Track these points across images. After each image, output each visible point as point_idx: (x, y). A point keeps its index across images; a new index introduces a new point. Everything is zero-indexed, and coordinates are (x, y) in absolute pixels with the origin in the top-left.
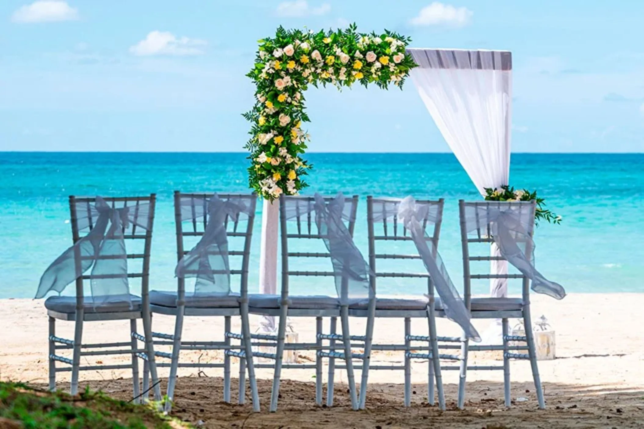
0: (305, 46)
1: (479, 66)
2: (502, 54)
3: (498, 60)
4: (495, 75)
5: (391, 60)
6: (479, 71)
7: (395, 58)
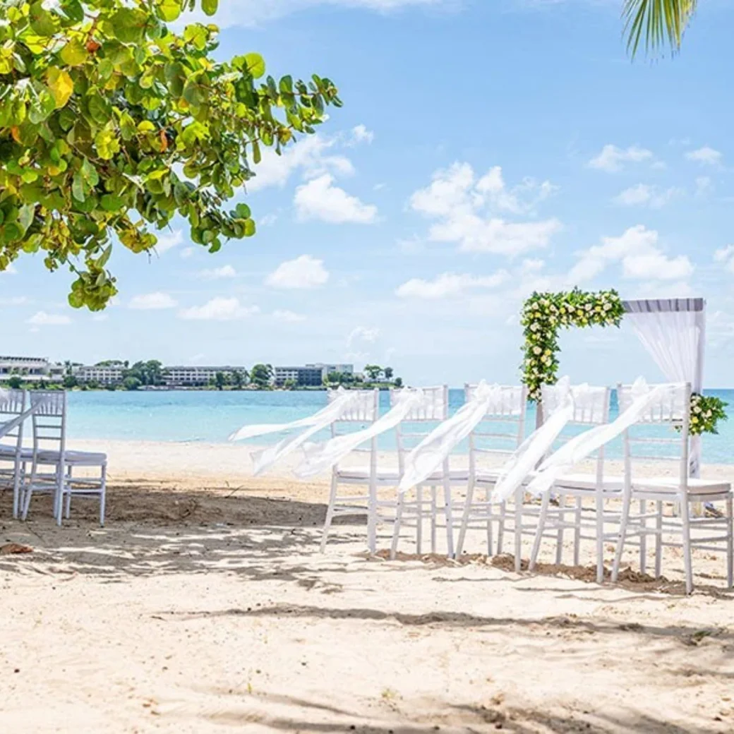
0: (547, 303)
1: (677, 309)
2: (696, 300)
3: (692, 305)
4: (690, 315)
5: (602, 309)
6: (678, 314)
7: (604, 307)
